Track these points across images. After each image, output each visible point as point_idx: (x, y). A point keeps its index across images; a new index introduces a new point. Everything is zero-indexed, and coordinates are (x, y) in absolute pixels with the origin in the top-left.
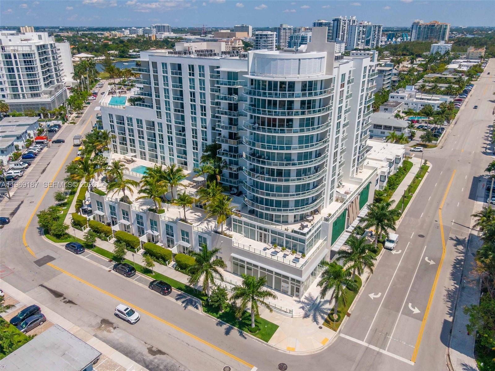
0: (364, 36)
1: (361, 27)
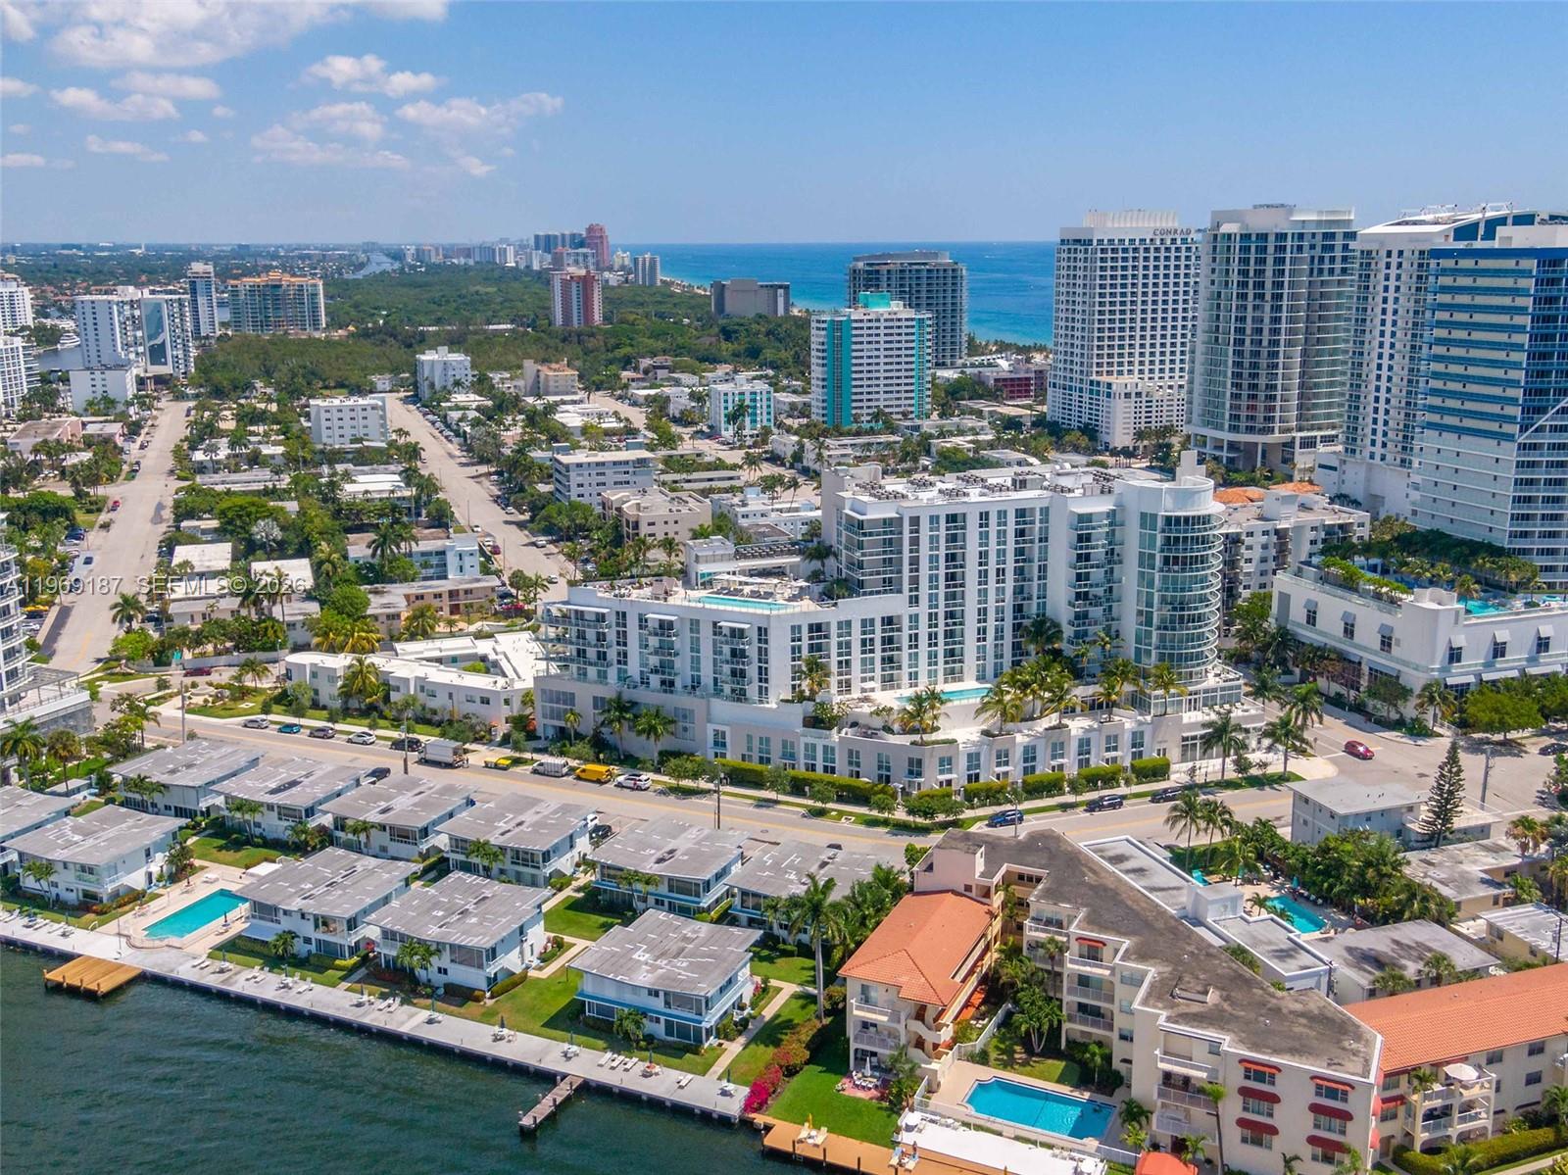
0: (139, 334)
1: (127, 307)
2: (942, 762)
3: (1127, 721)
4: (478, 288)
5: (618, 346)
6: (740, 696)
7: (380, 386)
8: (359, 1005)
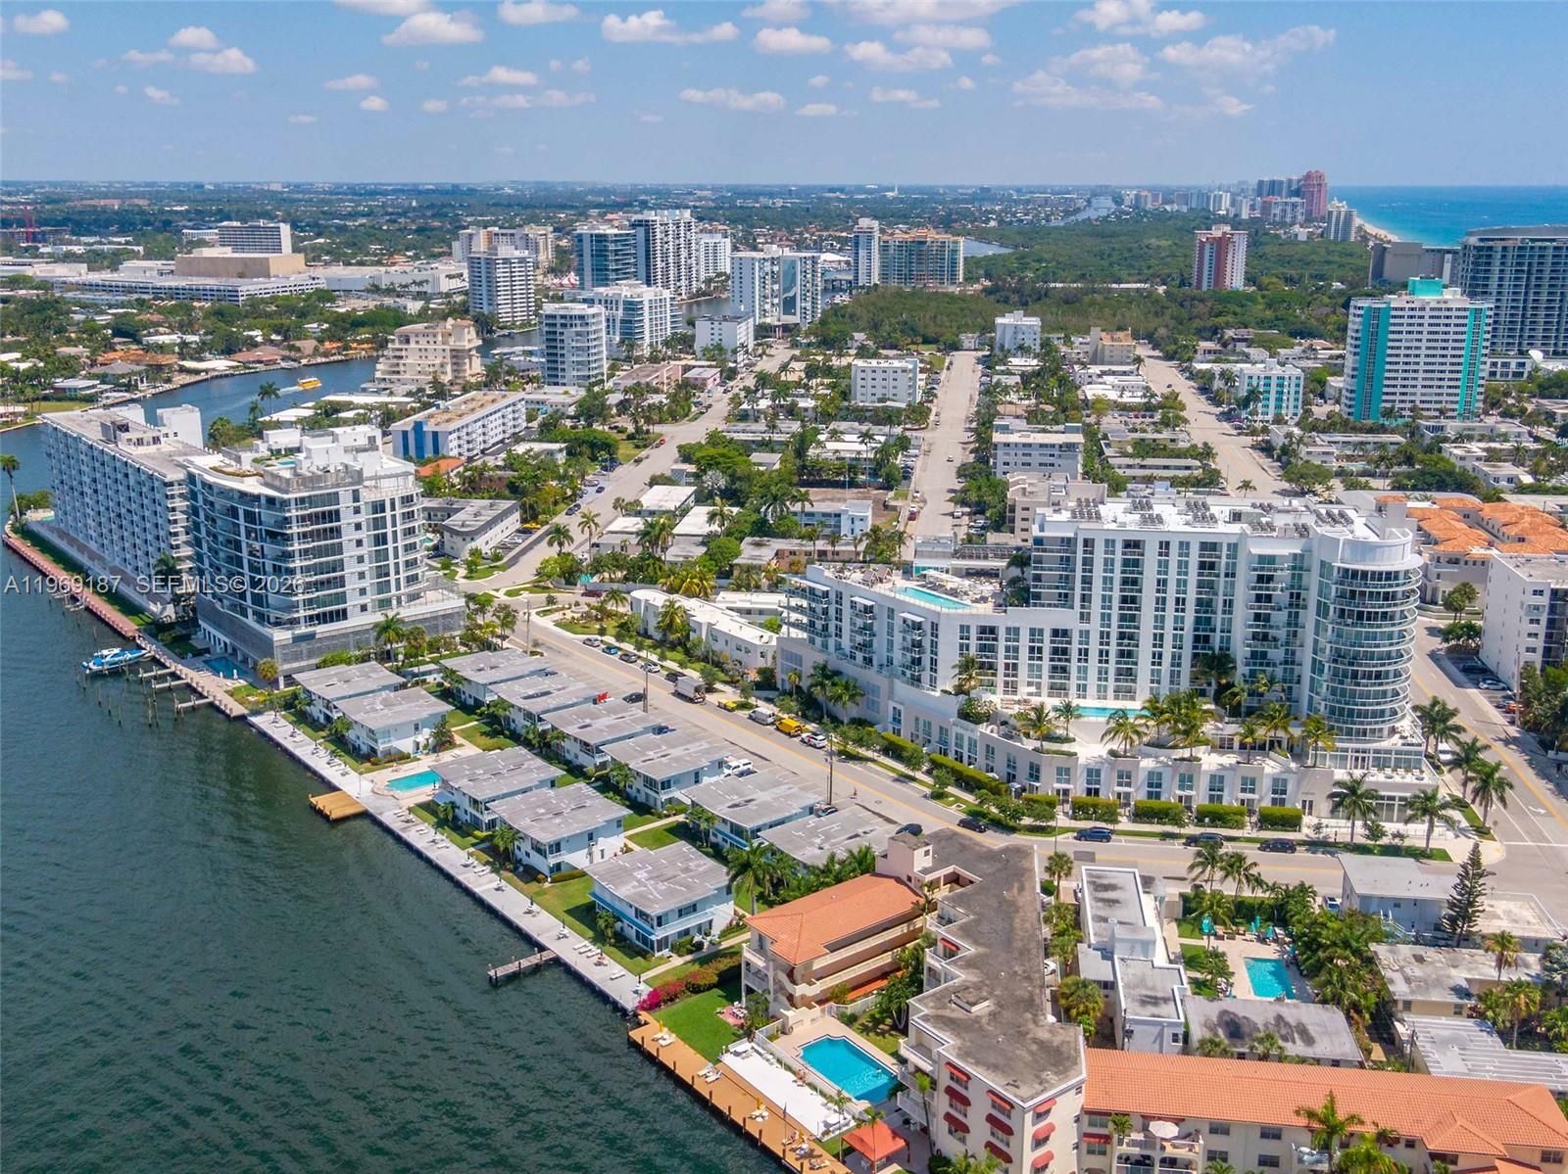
0: (776, 287)
1: (768, 264)
2: (1060, 771)
3: (1271, 766)
4: (1153, 241)
5: (1219, 315)
6: (916, 681)
7: (966, 345)
8: (466, 866)
